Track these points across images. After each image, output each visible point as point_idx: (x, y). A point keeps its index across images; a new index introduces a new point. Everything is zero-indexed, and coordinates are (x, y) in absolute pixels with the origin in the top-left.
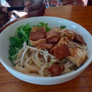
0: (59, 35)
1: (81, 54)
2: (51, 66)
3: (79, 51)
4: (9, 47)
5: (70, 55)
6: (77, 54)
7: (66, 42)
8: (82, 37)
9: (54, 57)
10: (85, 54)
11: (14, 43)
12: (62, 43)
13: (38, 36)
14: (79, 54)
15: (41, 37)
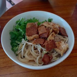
0: (48, 31)
1: (64, 47)
2: (44, 57)
3: (62, 44)
4: (10, 39)
5: (56, 47)
6: (61, 47)
7: (53, 36)
8: (65, 30)
9: (45, 49)
10: (66, 47)
11: (13, 36)
12: (51, 39)
13: (32, 32)
14: (62, 46)
15: (34, 33)
